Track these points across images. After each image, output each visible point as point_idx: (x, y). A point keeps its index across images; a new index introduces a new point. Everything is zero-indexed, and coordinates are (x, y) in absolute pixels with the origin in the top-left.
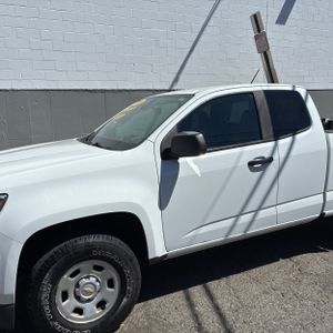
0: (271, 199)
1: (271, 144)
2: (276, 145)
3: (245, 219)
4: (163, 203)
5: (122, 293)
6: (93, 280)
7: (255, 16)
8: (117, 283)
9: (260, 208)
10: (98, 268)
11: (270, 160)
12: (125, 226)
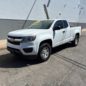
1: (64, 29)
5: (49, 53)
6: (46, 51)
7: (44, 5)
8: (49, 51)
9: (63, 40)
10: (46, 49)
11: (65, 31)
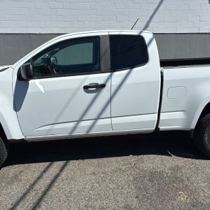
0: (107, 113)
1: (107, 75)
2: (111, 76)
9: (98, 118)
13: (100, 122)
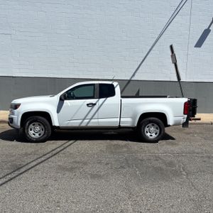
0: (96, 116)
2: (98, 100)
3: (86, 121)
4: (58, 111)
6: (38, 128)
7: (171, 46)
8: (44, 130)
10: (39, 125)
11: (95, 104)
12: (46, 115)
13: (93, 120)
